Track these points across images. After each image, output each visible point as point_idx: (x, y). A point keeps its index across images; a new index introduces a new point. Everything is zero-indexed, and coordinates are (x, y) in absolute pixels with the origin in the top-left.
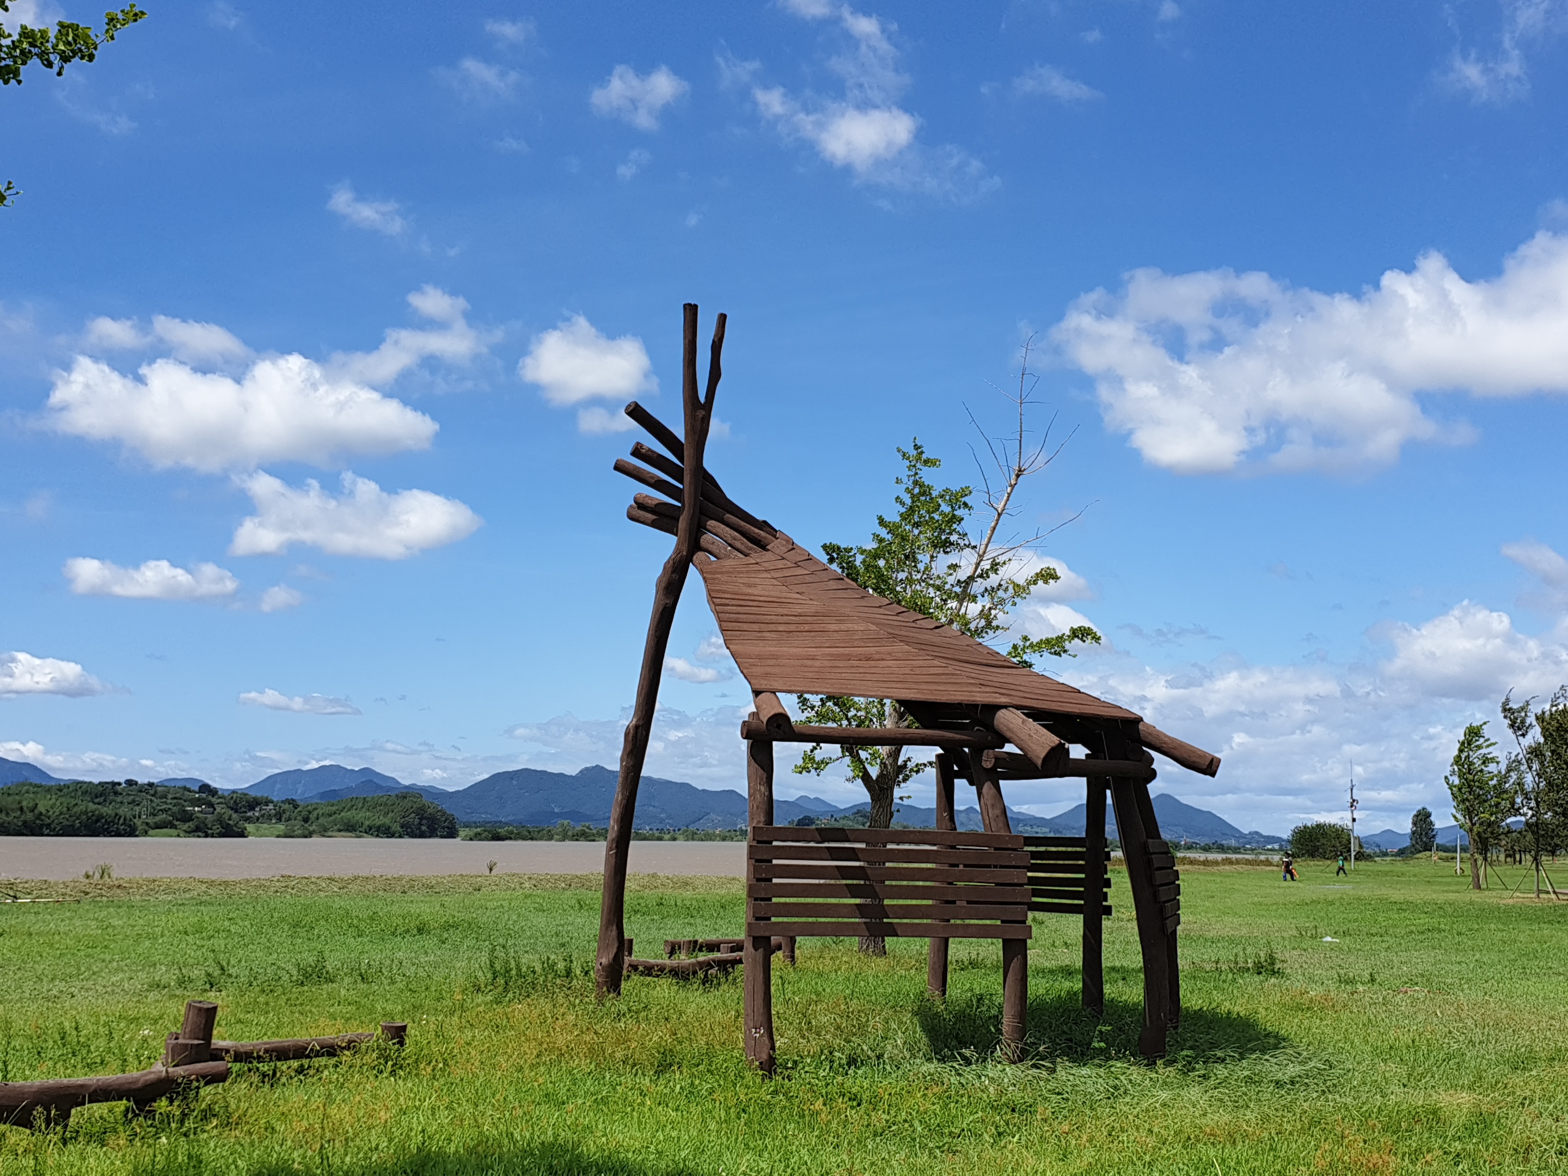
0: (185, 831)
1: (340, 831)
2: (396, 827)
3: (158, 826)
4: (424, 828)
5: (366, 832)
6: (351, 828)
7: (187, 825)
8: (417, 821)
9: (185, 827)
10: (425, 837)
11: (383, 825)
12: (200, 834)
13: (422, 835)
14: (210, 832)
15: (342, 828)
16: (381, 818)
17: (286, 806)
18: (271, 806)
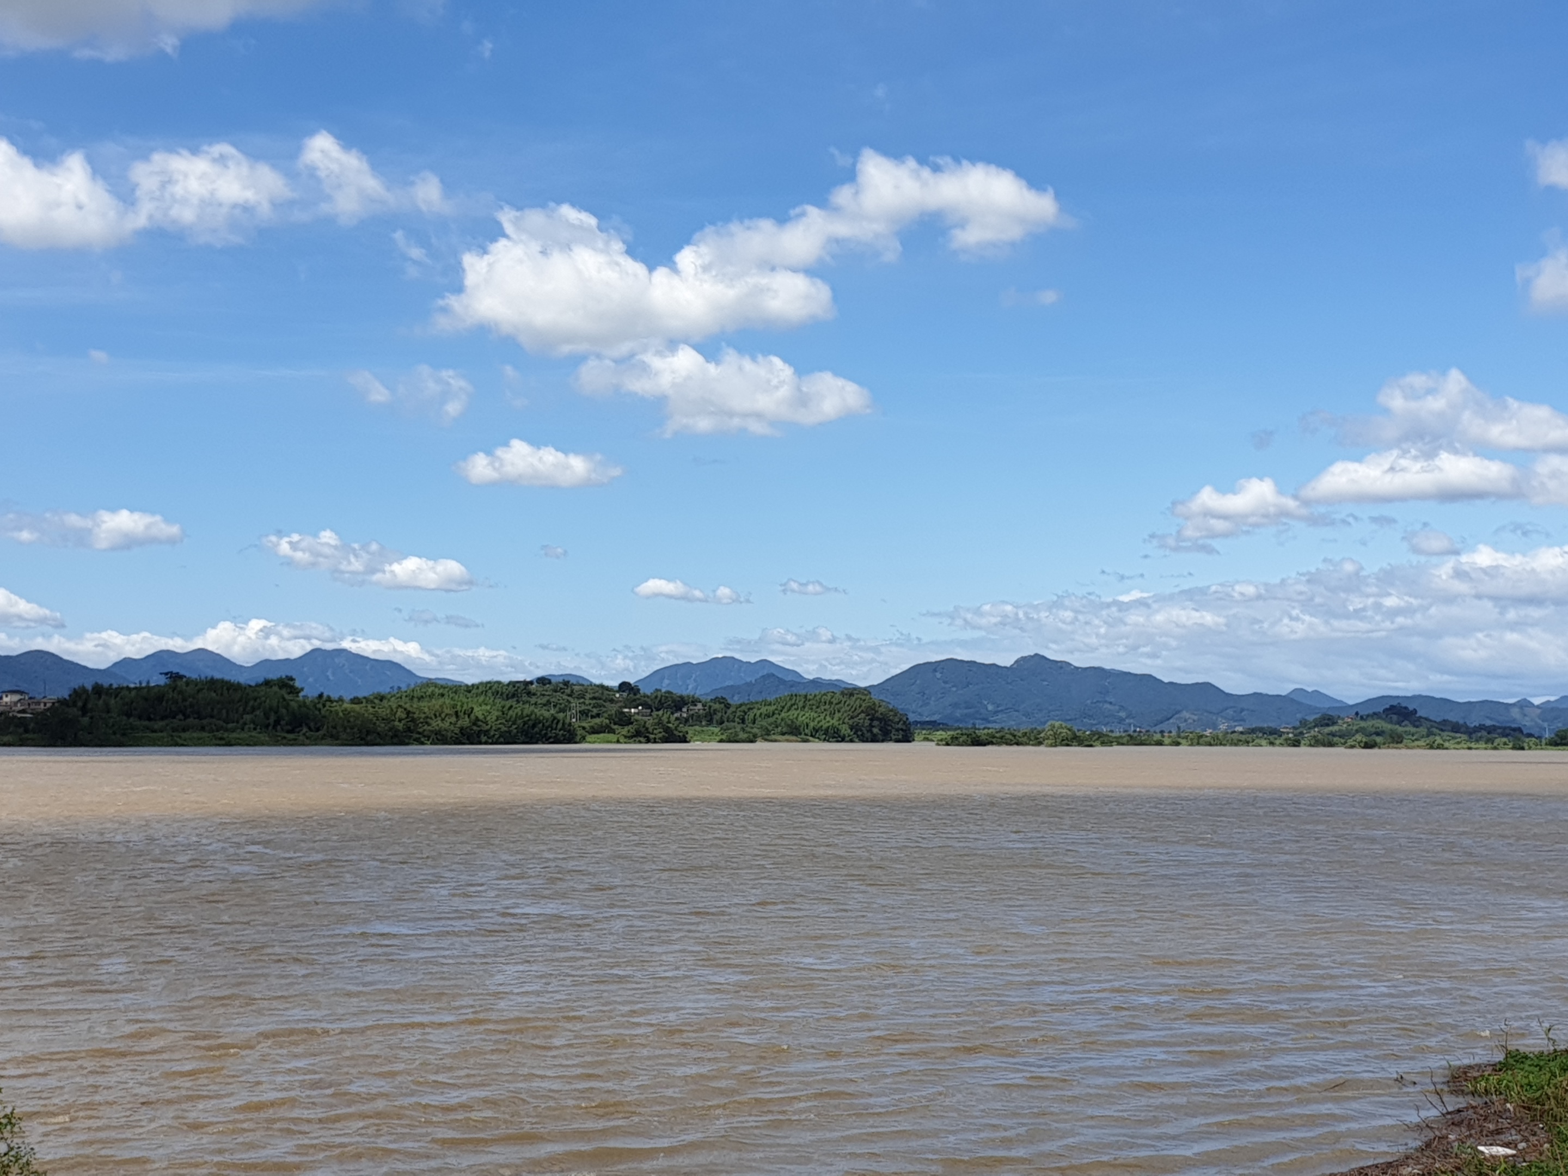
0: (625, 737)
1: (783, 734)
2: (845, 730)
3: (595, 731)
4: (875, 730)
5: (812, 736)
6: (795, 732)
7: (626, 729)
8: (867, 723)
9: (625, 731)
10: (877, 741)
11: (833, 727)
12: (642, 739)
13: (874, 740)
14: (652, 736)
15: (784, 730)
16: (828, 718)
17: (717, 706)
18: (700, 706)
